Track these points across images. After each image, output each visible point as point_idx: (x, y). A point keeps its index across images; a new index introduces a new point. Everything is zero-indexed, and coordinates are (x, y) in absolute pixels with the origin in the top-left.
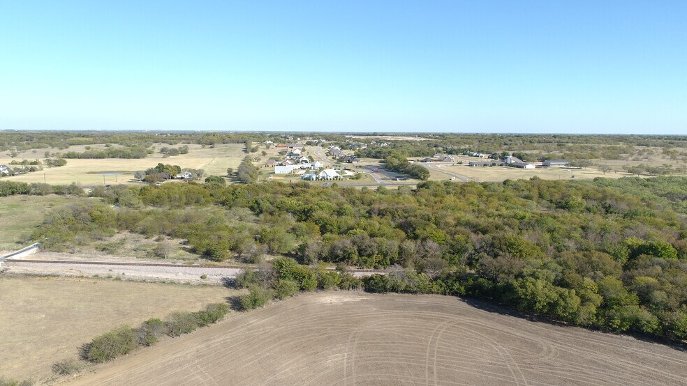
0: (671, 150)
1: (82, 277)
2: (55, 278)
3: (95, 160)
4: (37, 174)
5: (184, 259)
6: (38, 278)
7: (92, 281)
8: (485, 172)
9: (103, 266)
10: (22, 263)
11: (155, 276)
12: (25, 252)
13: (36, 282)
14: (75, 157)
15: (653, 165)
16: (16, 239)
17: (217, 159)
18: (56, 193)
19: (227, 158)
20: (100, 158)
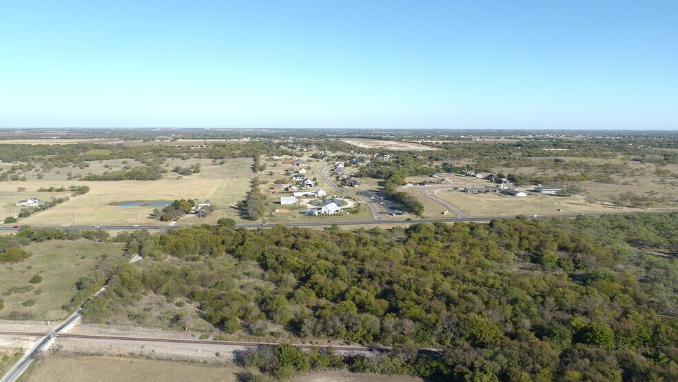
0: (664, 168)
1: (120, 355)
2: (99, 357)
3: (114, 182)
4: (65, 207)
5: (201, 331)
6: (86, 357)
7: (129, 360)
8: (477, 201)
9: (137, 342)
10: (71, 339)
11: (179, 353)
12: (71, 323)
13: (86, 362)
14: (96, 180)
15: (640, 193)
16: (60, 304)
17: (227, 181)
18: (86, 237)
19: (237, 179)
20: (119, 180)
